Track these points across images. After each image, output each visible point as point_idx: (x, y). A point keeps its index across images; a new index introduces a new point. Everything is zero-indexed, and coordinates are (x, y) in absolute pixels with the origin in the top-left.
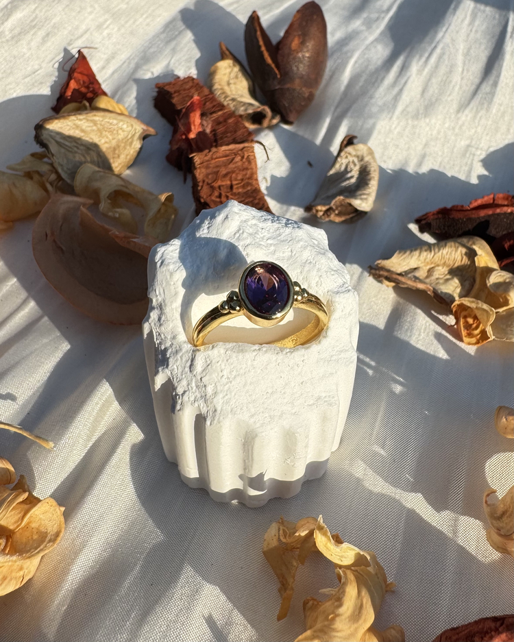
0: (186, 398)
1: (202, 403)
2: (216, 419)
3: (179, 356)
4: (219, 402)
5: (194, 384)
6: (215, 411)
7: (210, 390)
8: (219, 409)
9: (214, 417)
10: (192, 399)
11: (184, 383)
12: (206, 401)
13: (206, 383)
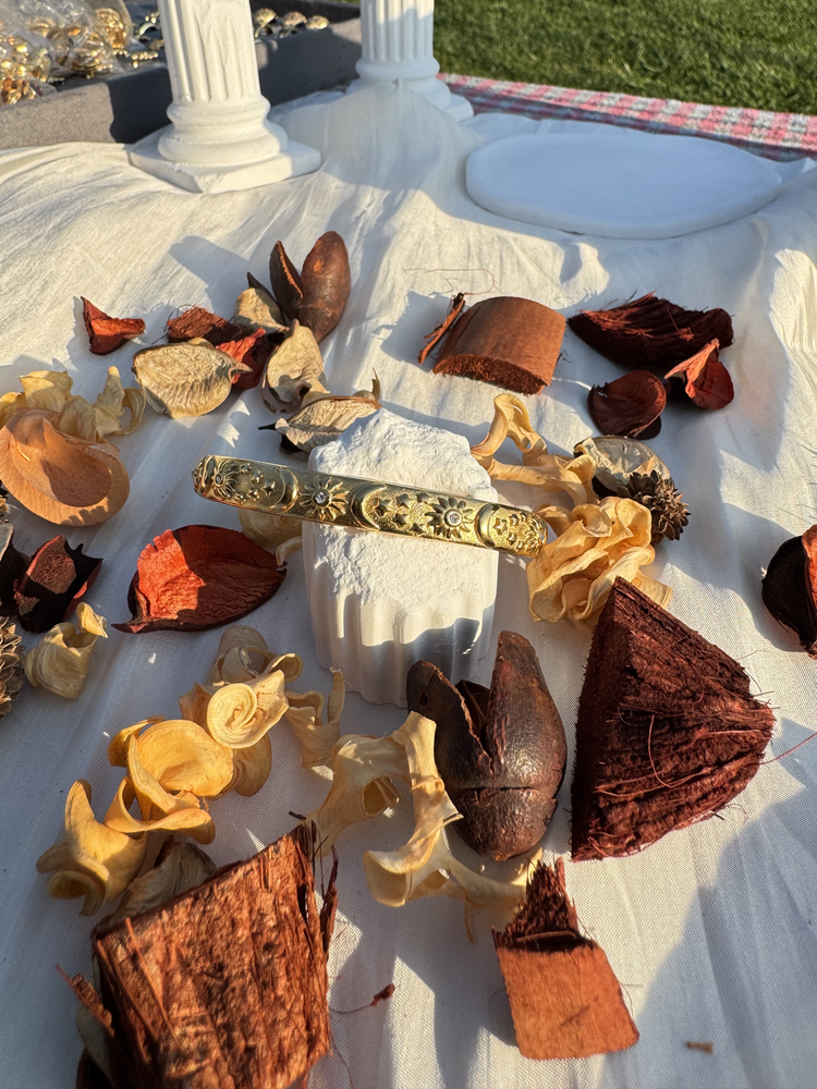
0: (342, 581)
1: (356, 584)
2: (370, 598)
3: (336, 544)
4: (372, 583)
5: (349, 568)
6: (369, 590)
7: (364, 572)
8: (372, 589)
9: (367, 597)
10: (348, 581)
11: (341, 567)
12: (360, 583)
13: (361, 566)
